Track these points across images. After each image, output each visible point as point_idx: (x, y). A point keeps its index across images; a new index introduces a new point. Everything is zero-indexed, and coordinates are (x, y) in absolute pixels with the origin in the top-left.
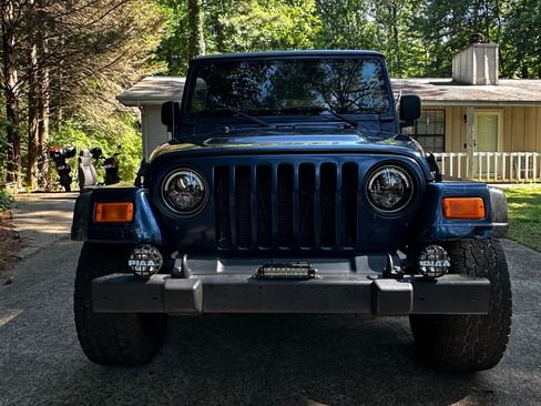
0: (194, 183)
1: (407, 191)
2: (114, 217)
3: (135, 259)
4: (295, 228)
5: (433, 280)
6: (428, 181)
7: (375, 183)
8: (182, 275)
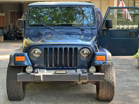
0: (39, 52)
1: (89, 54)
2: (20, 60)
3: (27, 69)
4: (63, 63)
5: (92, 74)
6: (93, 52)
7: (82, 52)
8: (37, 73)
